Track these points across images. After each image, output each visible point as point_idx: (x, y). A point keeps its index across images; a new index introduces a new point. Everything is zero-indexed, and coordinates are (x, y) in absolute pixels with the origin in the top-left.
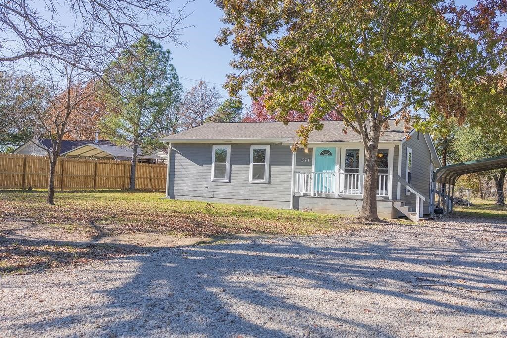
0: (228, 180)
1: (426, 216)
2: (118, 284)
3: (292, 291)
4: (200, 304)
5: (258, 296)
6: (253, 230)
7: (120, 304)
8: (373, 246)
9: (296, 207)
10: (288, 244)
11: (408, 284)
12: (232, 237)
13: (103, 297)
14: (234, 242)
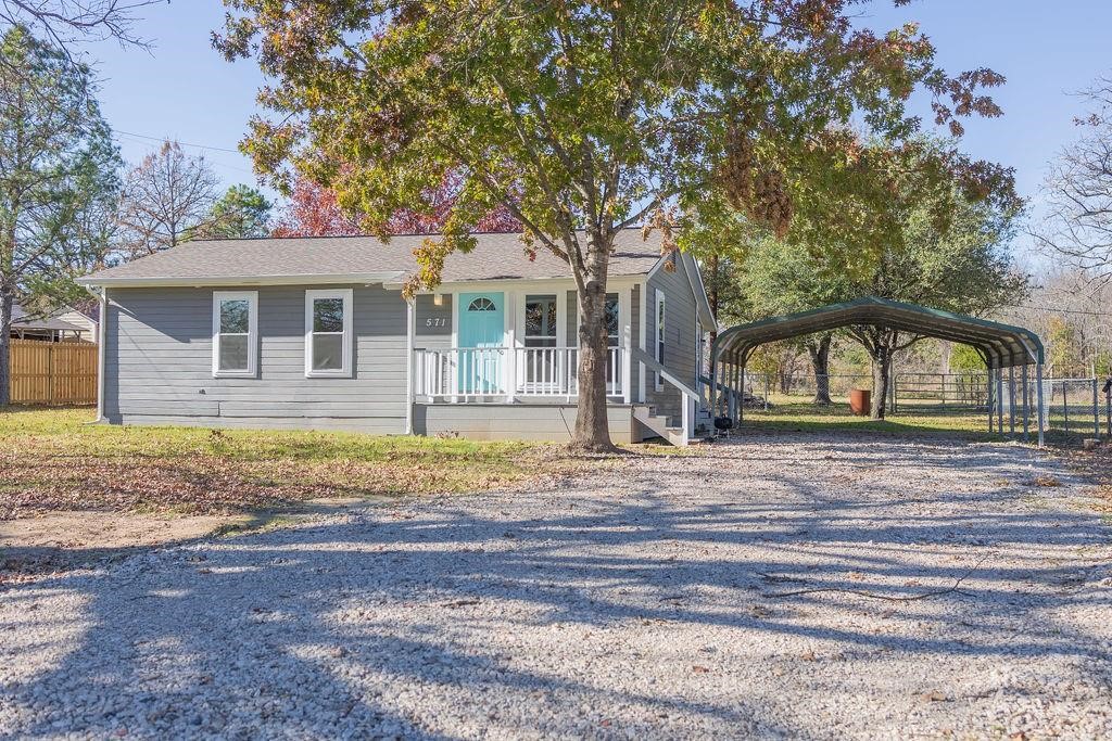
0: (253, 374)
1: (699, 432)
2: (45, 660)
3: (511, 638)
4: (294, 698)
5: (436, 660)
6: (343, 489)
7: (68, 722)
8: (630, 508)
9: (419, 428)
10: (442, 517)
11: (752, 595)
12: (298, 509)
13: (14, 706)
14: (311, 522)
